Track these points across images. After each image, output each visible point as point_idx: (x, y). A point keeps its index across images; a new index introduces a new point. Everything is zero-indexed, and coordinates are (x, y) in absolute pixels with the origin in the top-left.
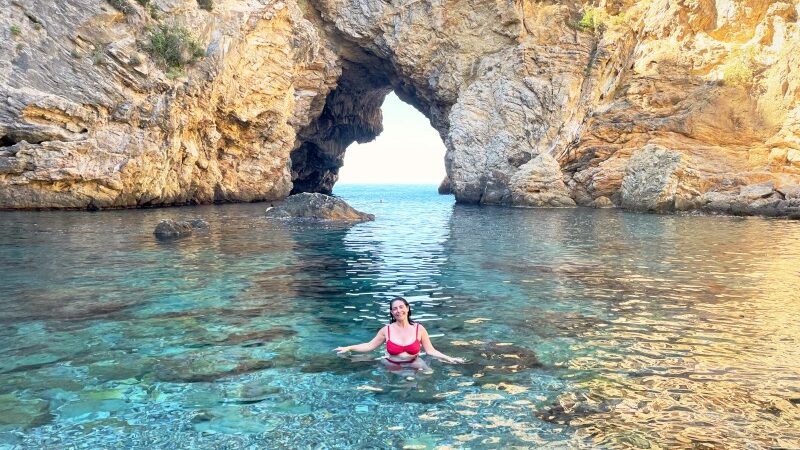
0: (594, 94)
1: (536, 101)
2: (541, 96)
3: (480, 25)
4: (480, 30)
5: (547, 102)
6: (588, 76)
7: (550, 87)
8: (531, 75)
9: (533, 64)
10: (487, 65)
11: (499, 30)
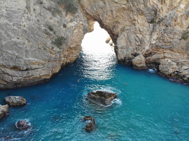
0: (152, 39)
1: (139, 41)
2: (140, 40)
3: (125, 18)
4: (125, 20)
5: (141, 41)
6: (151, 35)
7: (143, 38)
8: (138, 34)
9: (139, 31)
10: (127, 29)
11: (131, 21)
